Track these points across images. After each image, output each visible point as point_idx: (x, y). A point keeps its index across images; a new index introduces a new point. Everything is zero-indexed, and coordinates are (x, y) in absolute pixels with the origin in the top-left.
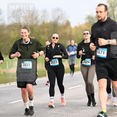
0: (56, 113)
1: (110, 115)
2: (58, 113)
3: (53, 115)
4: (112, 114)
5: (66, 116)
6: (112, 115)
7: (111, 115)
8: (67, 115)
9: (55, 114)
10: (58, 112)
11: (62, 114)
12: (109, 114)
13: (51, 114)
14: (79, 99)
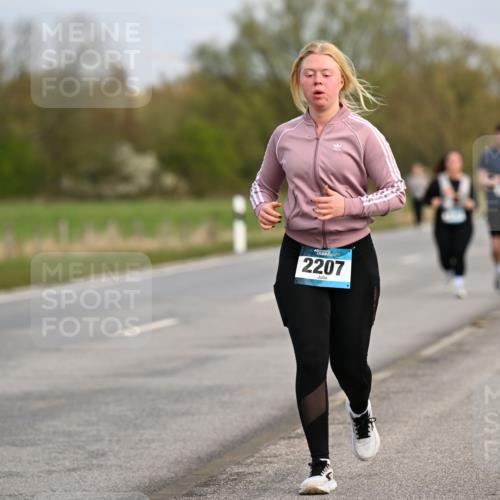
0: (71, 429)
1: (284, 438)
2: (81, 429)
3: (61, 440)
4: (293, 435)
5: (110, 441)
6: (295, 437)
7: (290, 438)
8: (115, 438)
9: (69, 434)
10: (79, 425)
11: (95, 433)
12: (282, 435)
13: (54, 433)
14: (162, 373)
